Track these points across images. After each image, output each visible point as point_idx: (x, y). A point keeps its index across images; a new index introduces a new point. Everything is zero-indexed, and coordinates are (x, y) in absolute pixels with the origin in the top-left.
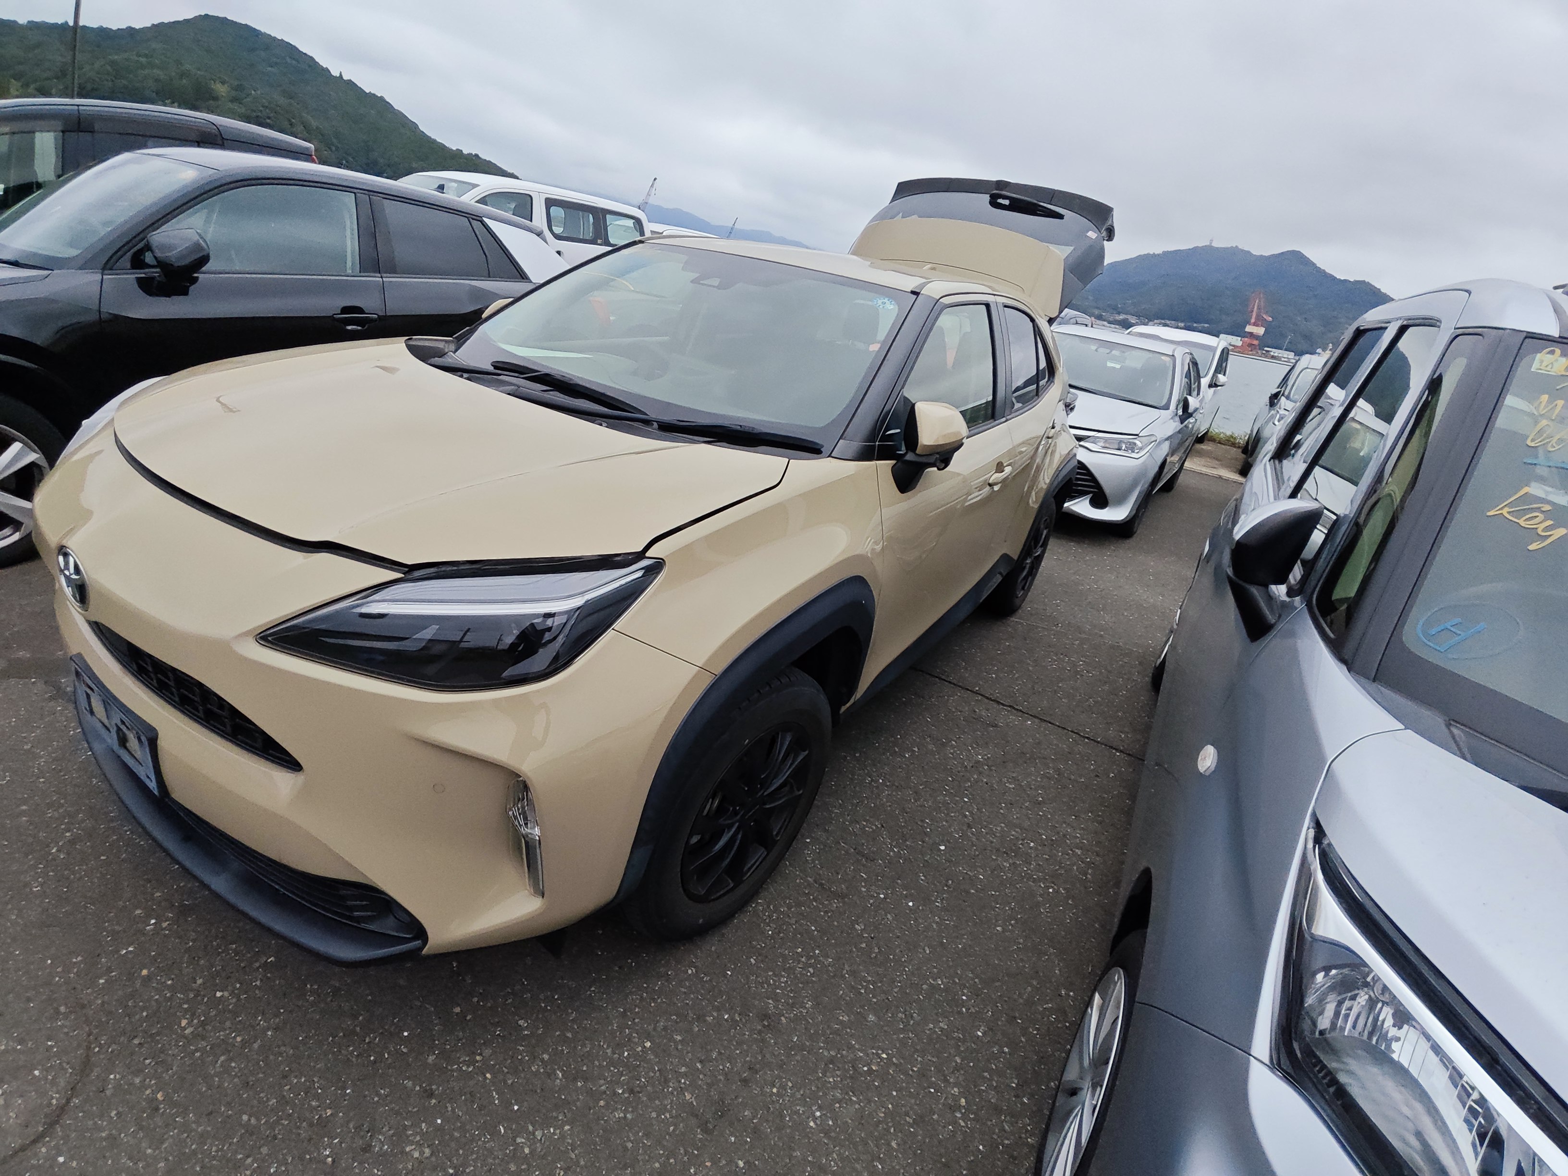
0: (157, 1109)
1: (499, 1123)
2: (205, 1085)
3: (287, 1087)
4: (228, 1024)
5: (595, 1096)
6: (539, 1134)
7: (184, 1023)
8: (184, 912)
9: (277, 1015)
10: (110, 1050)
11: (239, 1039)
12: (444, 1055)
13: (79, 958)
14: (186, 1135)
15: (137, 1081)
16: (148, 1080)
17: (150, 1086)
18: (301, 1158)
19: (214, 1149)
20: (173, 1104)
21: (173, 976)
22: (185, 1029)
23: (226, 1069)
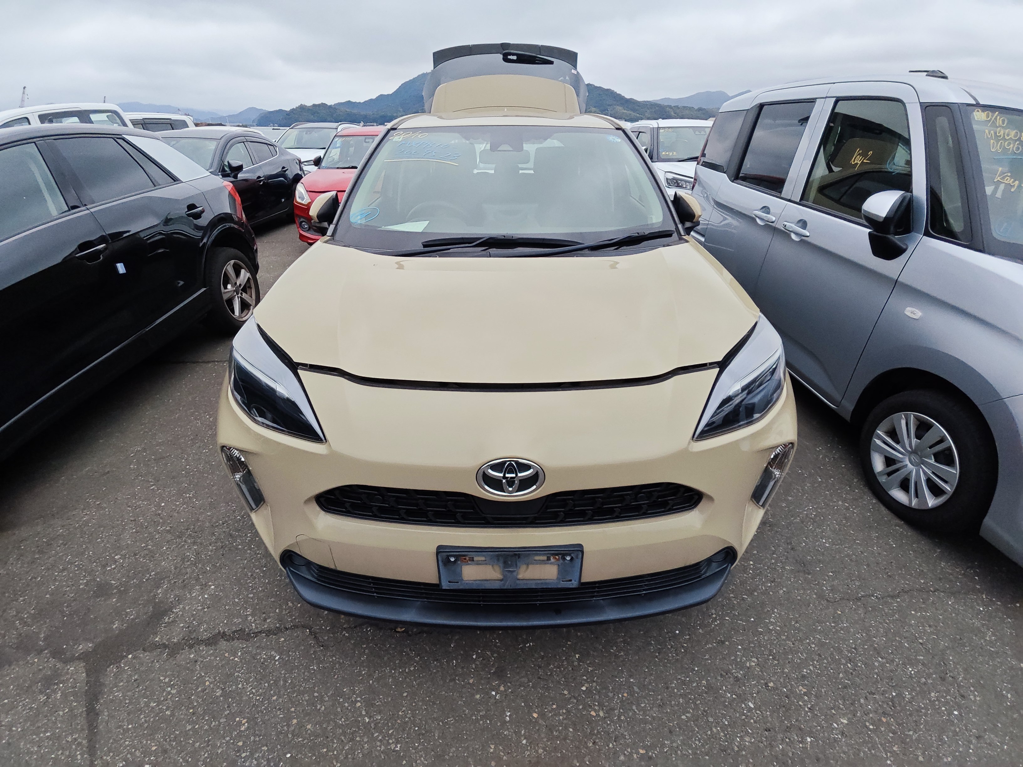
0: (650, 758)
1: (757, 628)
2: (648, 725)
3: (676, 691)
4: (611, 695)
5: (765, 593)
6: (772, 620)
7: (593, 713)
8: (500, 674)
9: (622, 671)
10: (587, 763)
11: (625, 695)
12: (702, 626)
13: (493, 747)
14: (679, 752)
15: (622, 758)
16: (626, 752)
17: (631, 754)
18: (726, 706)
19: (697, 742)
20: (652, 747)
21: (551, 703)
22: (598, 715)
23: (644, 710)
